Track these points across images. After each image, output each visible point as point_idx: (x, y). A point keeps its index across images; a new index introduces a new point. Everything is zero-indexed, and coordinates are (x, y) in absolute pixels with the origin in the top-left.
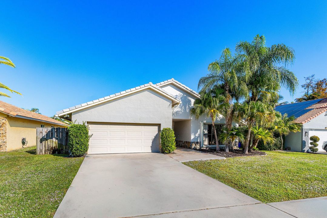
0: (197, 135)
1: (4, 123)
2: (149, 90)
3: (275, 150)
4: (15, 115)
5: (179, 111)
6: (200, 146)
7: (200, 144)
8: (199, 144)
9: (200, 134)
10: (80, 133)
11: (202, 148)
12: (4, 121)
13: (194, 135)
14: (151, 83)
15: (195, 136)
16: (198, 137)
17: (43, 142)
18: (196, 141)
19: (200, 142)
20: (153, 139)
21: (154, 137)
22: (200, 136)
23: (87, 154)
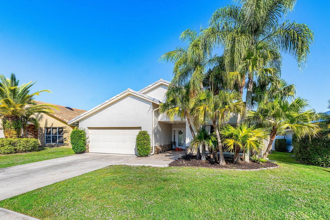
1: (70, 130)
2: (129, 96)
14: (129, 89)
23: (88, 152)
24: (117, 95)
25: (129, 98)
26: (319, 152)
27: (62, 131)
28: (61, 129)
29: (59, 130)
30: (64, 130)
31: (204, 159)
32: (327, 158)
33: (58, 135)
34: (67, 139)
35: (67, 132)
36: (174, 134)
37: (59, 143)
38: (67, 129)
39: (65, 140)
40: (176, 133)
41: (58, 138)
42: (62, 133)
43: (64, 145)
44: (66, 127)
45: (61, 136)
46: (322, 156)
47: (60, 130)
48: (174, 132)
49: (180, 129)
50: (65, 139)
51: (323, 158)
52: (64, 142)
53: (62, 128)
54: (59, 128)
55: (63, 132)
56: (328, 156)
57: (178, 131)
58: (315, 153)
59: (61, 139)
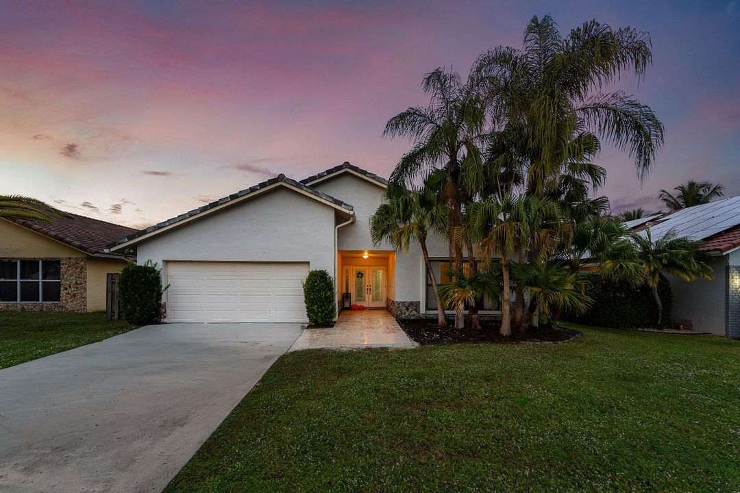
4: (93, 252)
6: (419, 312)
7: (419, 307)
8: (416, 307)
11: (424, 317)
18: (408, 301)
19: (419, 302)
30: (63, 266)
33: (41, 281)
36: (347, 277)
37: (43, 300)
39: (68, 294)
40: (350, 275)
41: (40, 289)
43: (62, 307)
44: (70, 259)
49: (358, 268)
50: (66, 289)
52: (65, 298)
53: (57, 262)
54: (45, 262)
57: (354, 272)
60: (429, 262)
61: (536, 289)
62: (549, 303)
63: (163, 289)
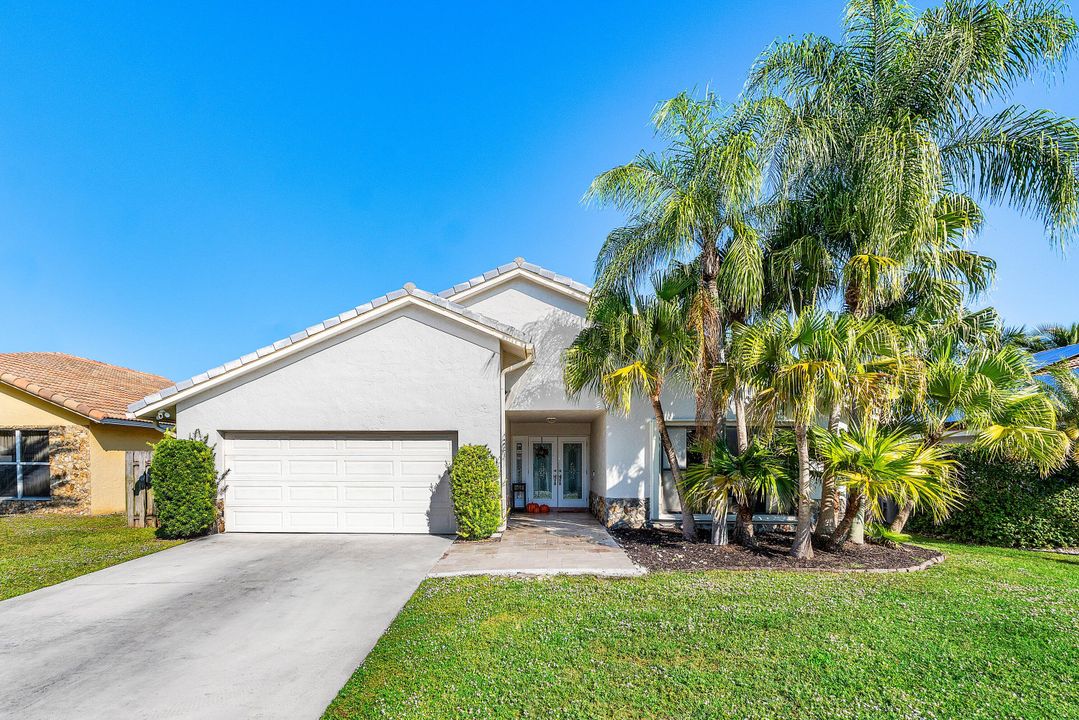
0: (633, 472)
1: (83, 441)
2: (410, 313)
3: (1057, 545)
4: (101, 417)
5: (554, 382)
6: (647, 517)
7: (648, 509)
8: (643, 508)
9: (646, 471)
10: (176, 466)
11: (657, 526)
12: (83, 435)
13: (620, 473)
14: (410, 286)
15: (626, 477)
16: (636, 481)
17: (142, 493)
18: (627, 497)
19: (647, 500)
20: (434, 485)
21: (438, 481)
22: (644, 475)
23: (223, 531)
24: (362, 307)
25: (403, 323)
26: (1008, 506)
27: (44, 444)
28: (35, 438)
29: (23, 444)
30: (53, 440)
31: (721, 539)
32: (1033, 522)
33: (19, 464)
34: (68, 478)
35: (70, 450)
36: (519, 455)
37: (24, 495)
38: (69, 436)
39: (62, 485)
40: (524, 451)
41: (19, 476)
42: (40, 455)
43: (52, 506)
44: (64, 428)
45: (37, 467)
46: (1016, 516)
47: (32, 440)
48: (520, 448)
49: (538, 440)
50: (58, 477)
51: (1021, 524)
52: (57, 492)
53: (44, 433)
54: (26, 433)
55: (47, 450)
56: (1034, 519)
57: (531, 447)
58: (998, 511)
59: (37, 480)
60: (666, 431)
61: (857, 478)
62: (879, 500)
63: (219, 476)
